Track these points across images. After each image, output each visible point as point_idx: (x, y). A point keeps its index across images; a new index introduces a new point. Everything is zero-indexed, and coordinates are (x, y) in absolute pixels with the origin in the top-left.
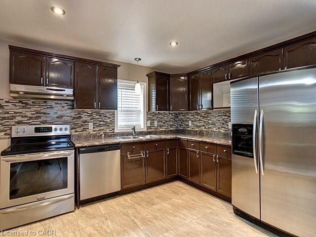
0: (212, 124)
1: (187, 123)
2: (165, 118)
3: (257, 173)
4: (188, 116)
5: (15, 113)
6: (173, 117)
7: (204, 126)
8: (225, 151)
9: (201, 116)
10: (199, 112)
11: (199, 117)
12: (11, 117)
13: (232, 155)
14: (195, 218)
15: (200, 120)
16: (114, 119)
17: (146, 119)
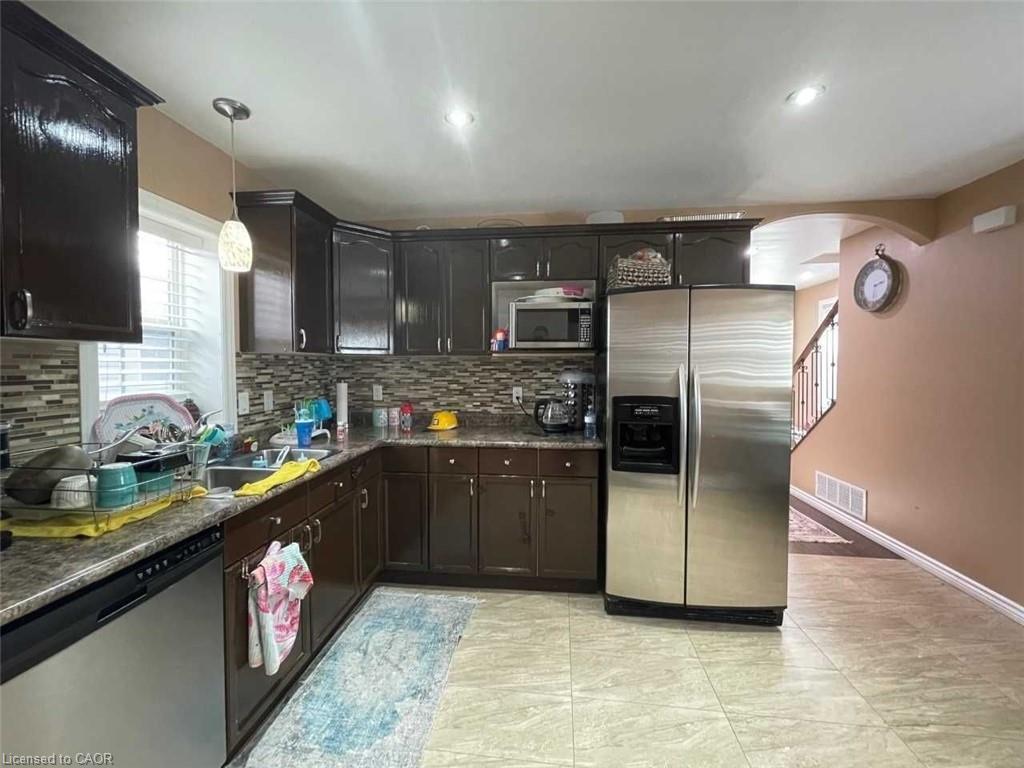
1: (365, 391)
2: (294, 377)
4: (366, 371)
6: (315, 372)
7: (435, 398)
9: (420, 371)
15: (417, 382)
16: (77, 393)
17: (233, 382)
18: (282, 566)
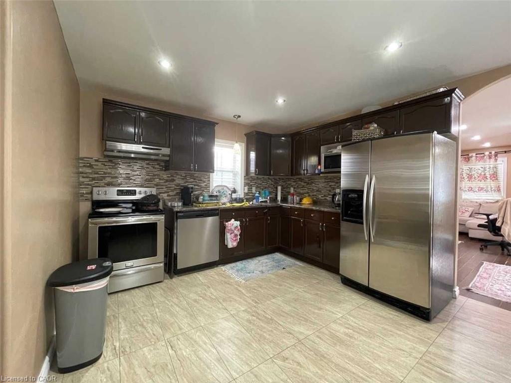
0: (318, 191)
1: (288, 190)
2: (263, 184)
3: (366, 239)
4: (289, 182)
5: (105, 173)
6: (272, 183)
8: (333, 218)
9: (305, 182)
10: (302, 177)
11: (303, 184)
12: (101, 178)
13: (341, 221)
14: (301, 287)
15: (303, 187)
16: (209, 183)
17: (243, 184)
18: (233, 224)
